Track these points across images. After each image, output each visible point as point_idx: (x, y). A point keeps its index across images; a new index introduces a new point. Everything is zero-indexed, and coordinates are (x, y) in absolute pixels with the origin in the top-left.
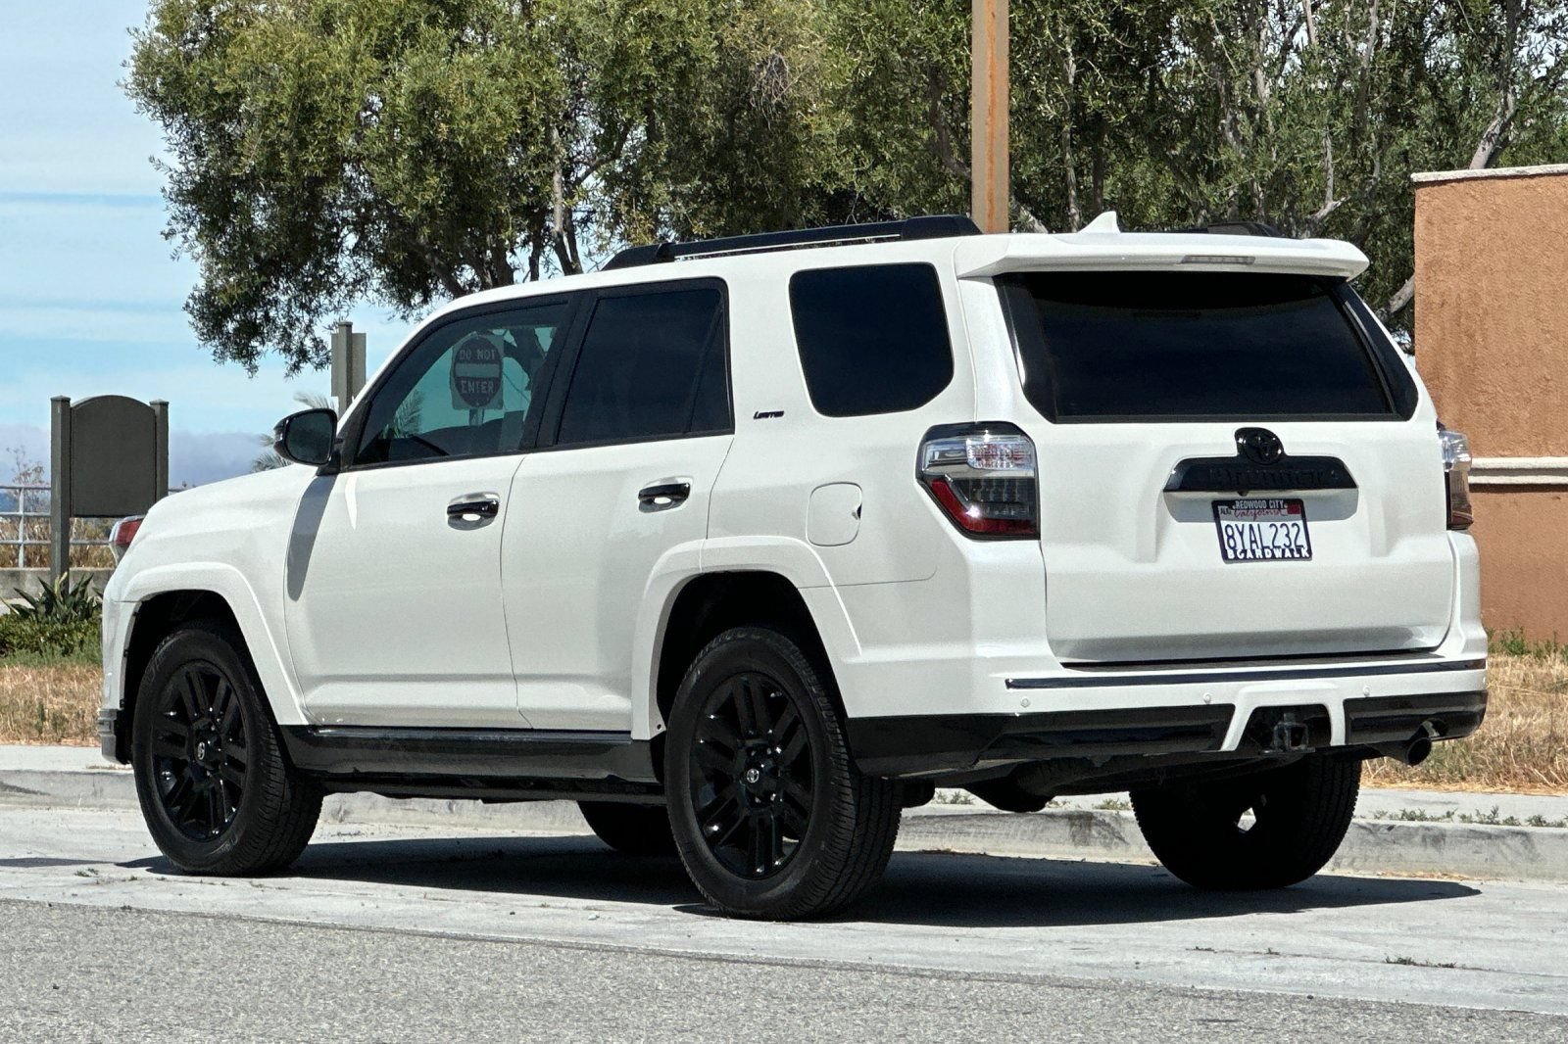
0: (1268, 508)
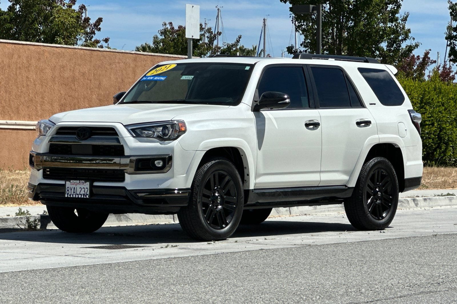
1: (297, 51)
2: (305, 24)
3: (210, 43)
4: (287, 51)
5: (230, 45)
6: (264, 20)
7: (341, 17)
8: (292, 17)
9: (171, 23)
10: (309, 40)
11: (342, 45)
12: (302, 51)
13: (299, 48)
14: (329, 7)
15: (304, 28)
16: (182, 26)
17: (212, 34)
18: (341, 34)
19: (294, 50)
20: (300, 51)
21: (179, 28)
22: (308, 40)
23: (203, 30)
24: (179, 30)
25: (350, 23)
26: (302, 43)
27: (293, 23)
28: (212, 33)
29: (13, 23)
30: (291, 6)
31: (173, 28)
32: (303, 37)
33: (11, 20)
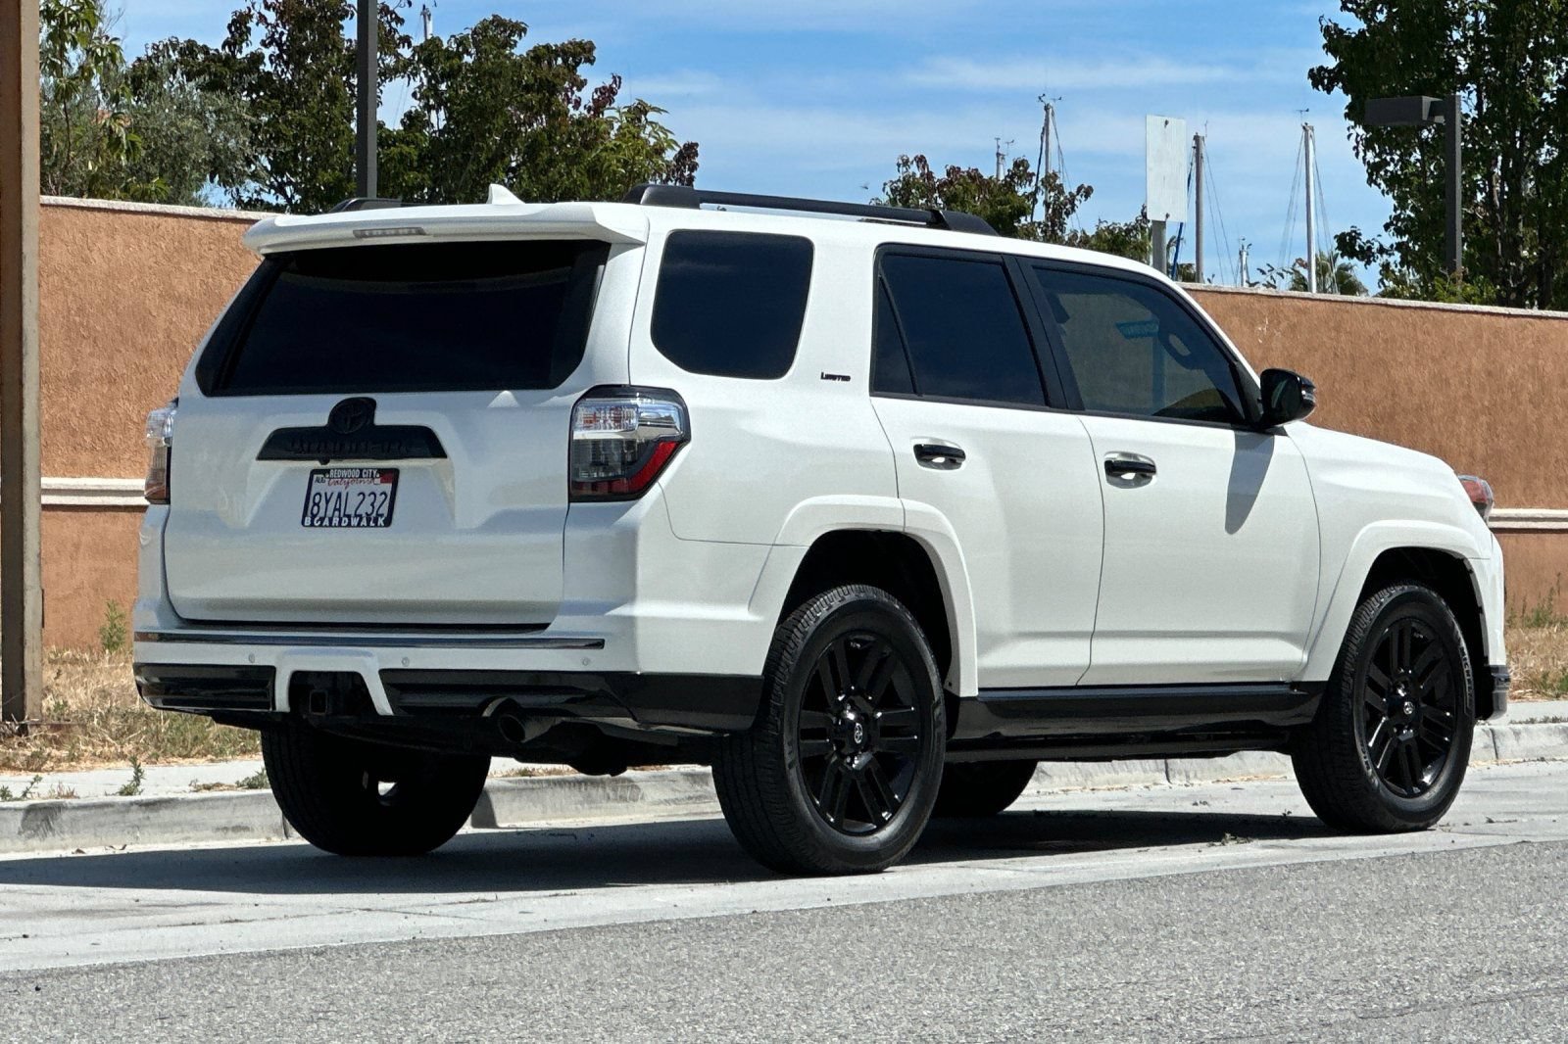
0: (361, 476)
1: (1370, 248)
2: (1396, 158)
3: (1053, 225)
4: (1338, 248)
5: (1120, 228)
6: (1196, 138)
7: (1518, 134)
8: (1353, 137)
9: (921, 160)
10: (1411, 211)
11: (1521, 224)
12: (1387, 246)
13: (1379, 239)
14: (1474, 100)
15: (1392, 172)
16: (959, 169)
17: (1061, 192)
18: (1516, 190)
19: (1360, 246)
20: (1381, 246)
21: (948, 174)
22: (1408, 212)
23: (1031, 181)
24: (951, 182)
25: (1544, 150)
26: (1388, 221)
27: (1357, 155)
28: (1060, 189)
29: (425, 170)
30: (1348, 99)
31: (930, 176)
32: (1390, 201)
33: (421, 158)
